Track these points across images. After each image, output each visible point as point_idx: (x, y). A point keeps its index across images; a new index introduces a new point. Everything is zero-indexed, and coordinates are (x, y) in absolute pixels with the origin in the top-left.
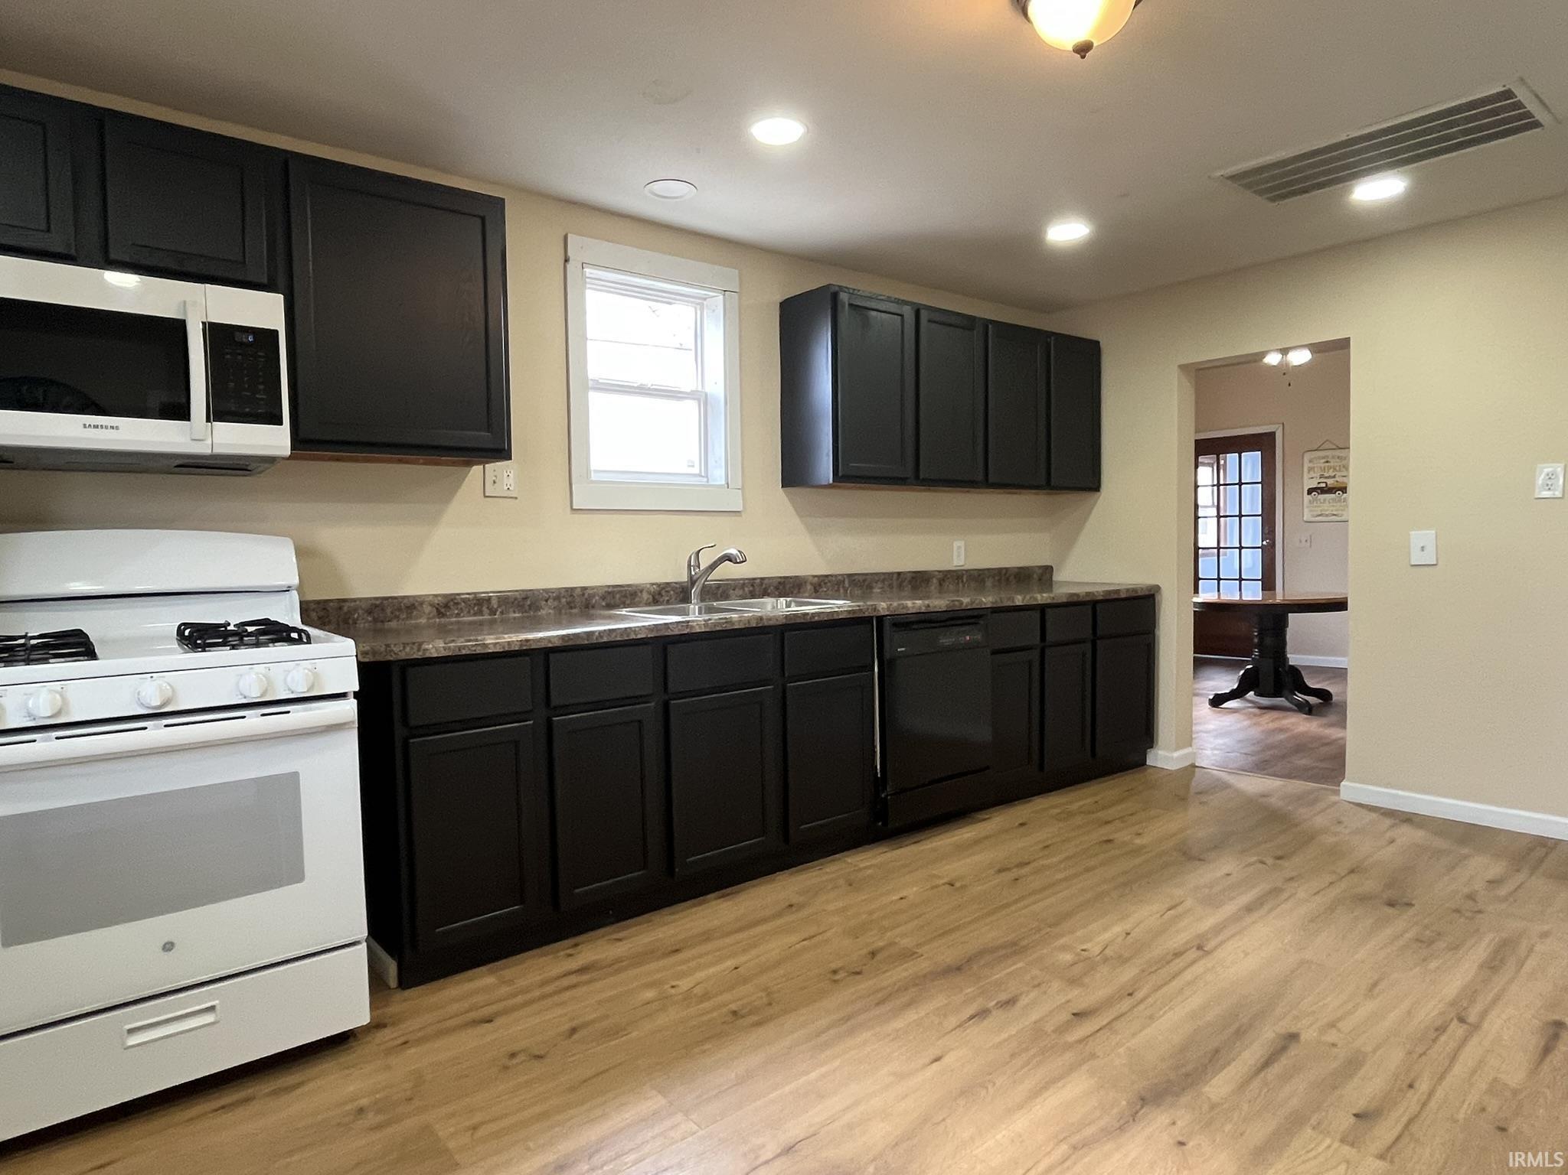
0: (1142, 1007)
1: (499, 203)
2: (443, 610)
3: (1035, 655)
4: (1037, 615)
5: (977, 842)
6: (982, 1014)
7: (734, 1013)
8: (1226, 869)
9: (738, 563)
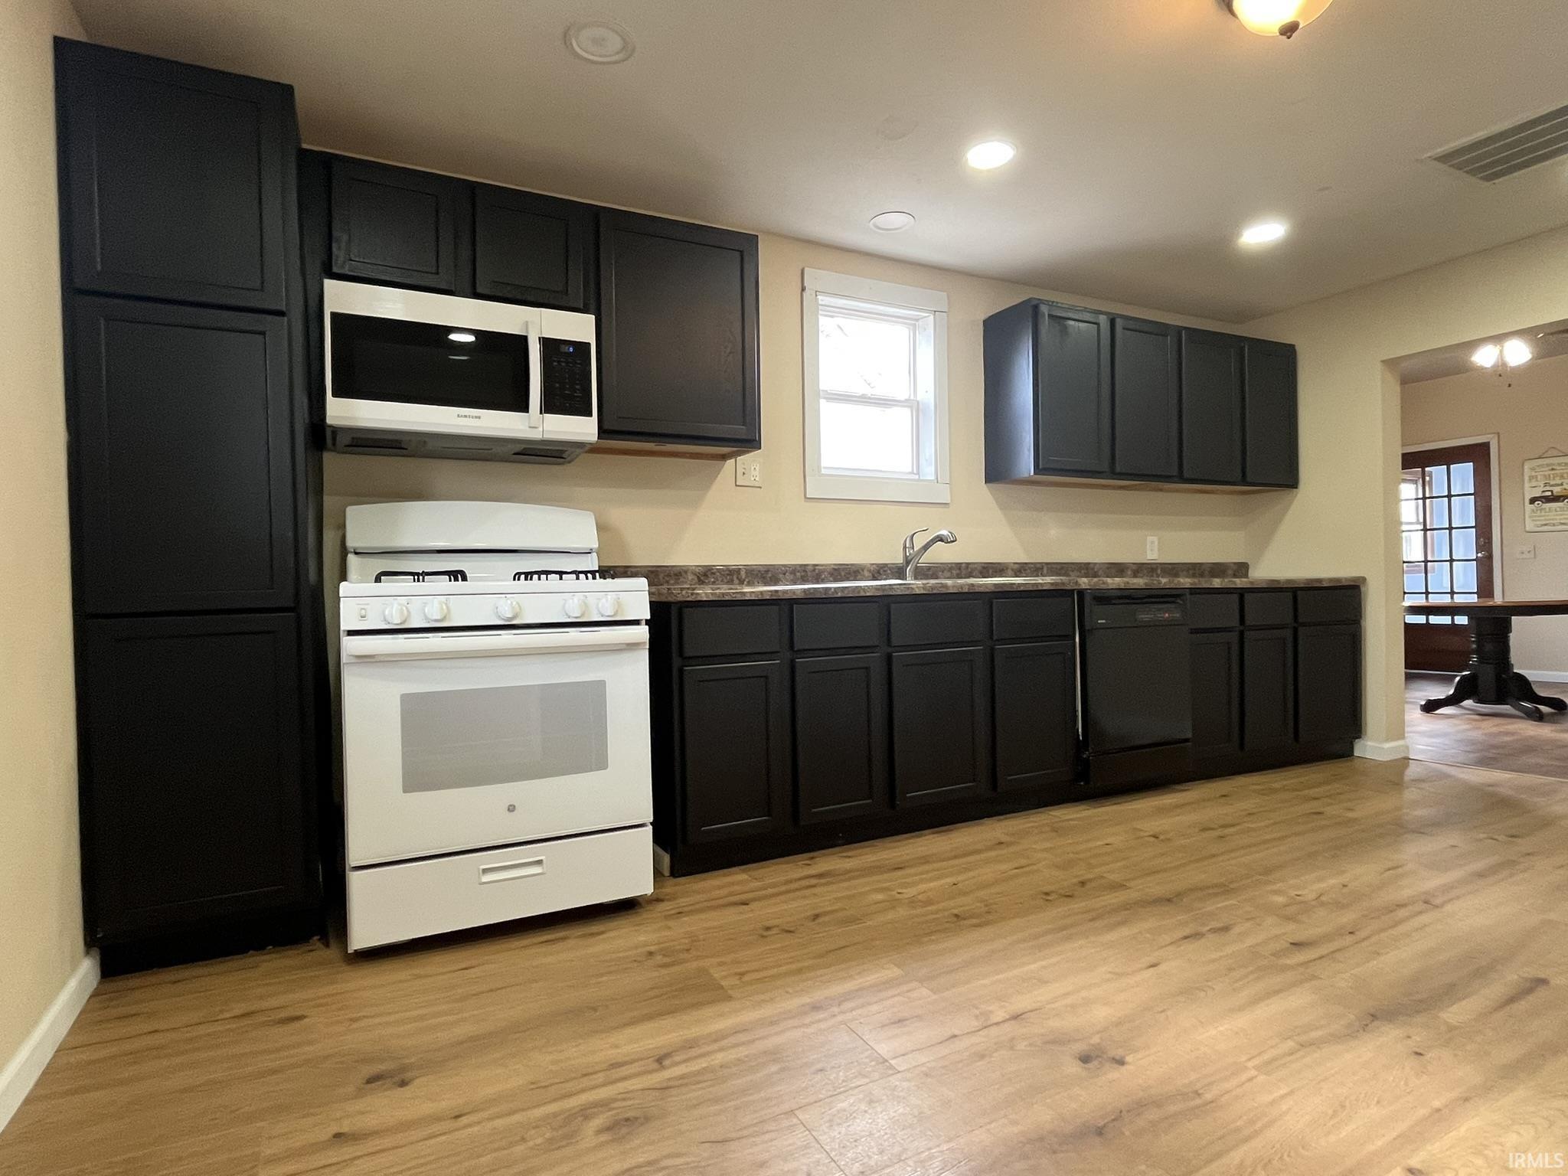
0: (1366, 943)
1: (752, 240)
2: (702, 578)
3: (1234, 637)
4: (1235, 597)
5: (1177, 806)
6: (1196, 936)
7: (956, 916)
8: (1452, 842)
9: (949, 542)
